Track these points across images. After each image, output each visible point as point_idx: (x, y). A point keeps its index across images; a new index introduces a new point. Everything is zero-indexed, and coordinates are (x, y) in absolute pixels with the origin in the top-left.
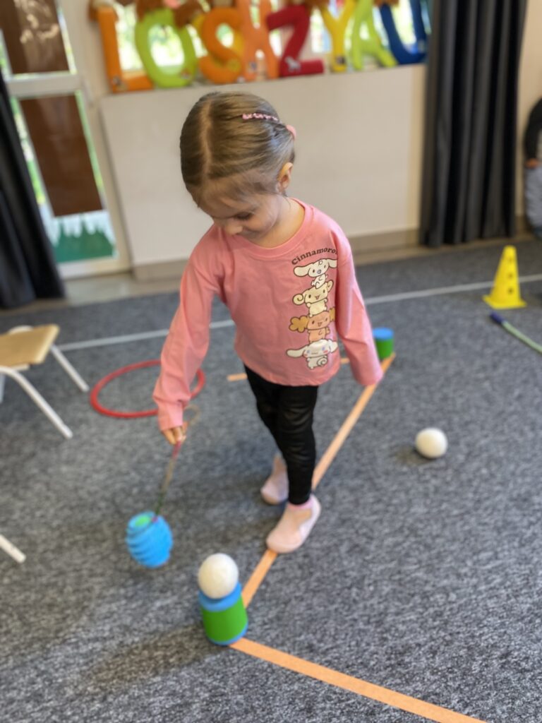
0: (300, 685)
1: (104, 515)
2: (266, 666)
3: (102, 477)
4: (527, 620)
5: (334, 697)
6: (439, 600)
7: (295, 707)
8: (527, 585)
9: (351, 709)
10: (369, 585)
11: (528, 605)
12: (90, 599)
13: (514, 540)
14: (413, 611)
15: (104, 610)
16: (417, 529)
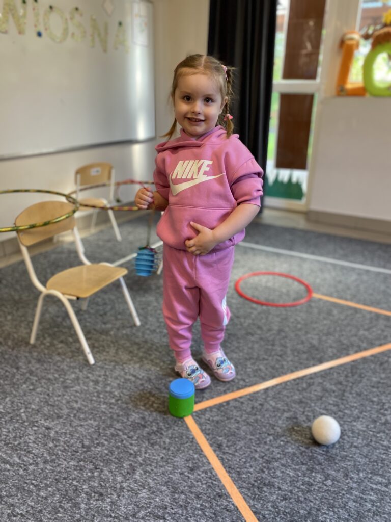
0: (199, 457)
7: (187, 464)
10: (283, 441)
14: (295, 471)
15: (148, 367)
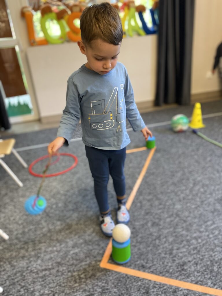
1: (42, 217)
2: (124, 275)
5: (157, 286)
6: (194, 242)
7: (141, 292)
9: (166, 291)
16: (179, 214)
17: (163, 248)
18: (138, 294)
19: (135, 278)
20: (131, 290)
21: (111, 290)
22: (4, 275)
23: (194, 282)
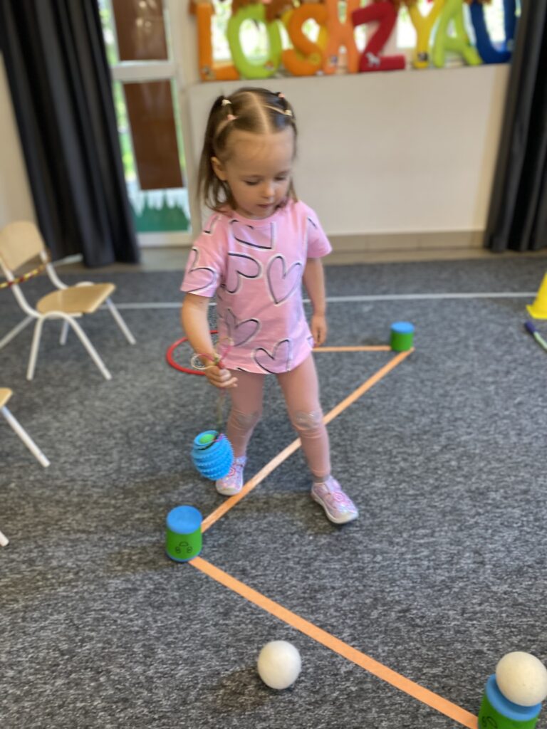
0: (226, 596)
1: (116, 444)
2: (204, 577)
3: (124, 414)
4: (436, 588)
5: (249, 609)
6: (366, 559)
7: (216, 610)
8: (450, 562)
9: (259, 621)
10: (310, 535)
11: (443, 578)
12: (87, 503)
13: (455, 525)
14: (340, 562)
15: (96, 512)
16: (371, 499)
17: (300, 551)
18: (210, 611)
19: (219, 585)
20: (201, 601)
21: (168, 592)
22: (19, 521)
23: (318, 624)
